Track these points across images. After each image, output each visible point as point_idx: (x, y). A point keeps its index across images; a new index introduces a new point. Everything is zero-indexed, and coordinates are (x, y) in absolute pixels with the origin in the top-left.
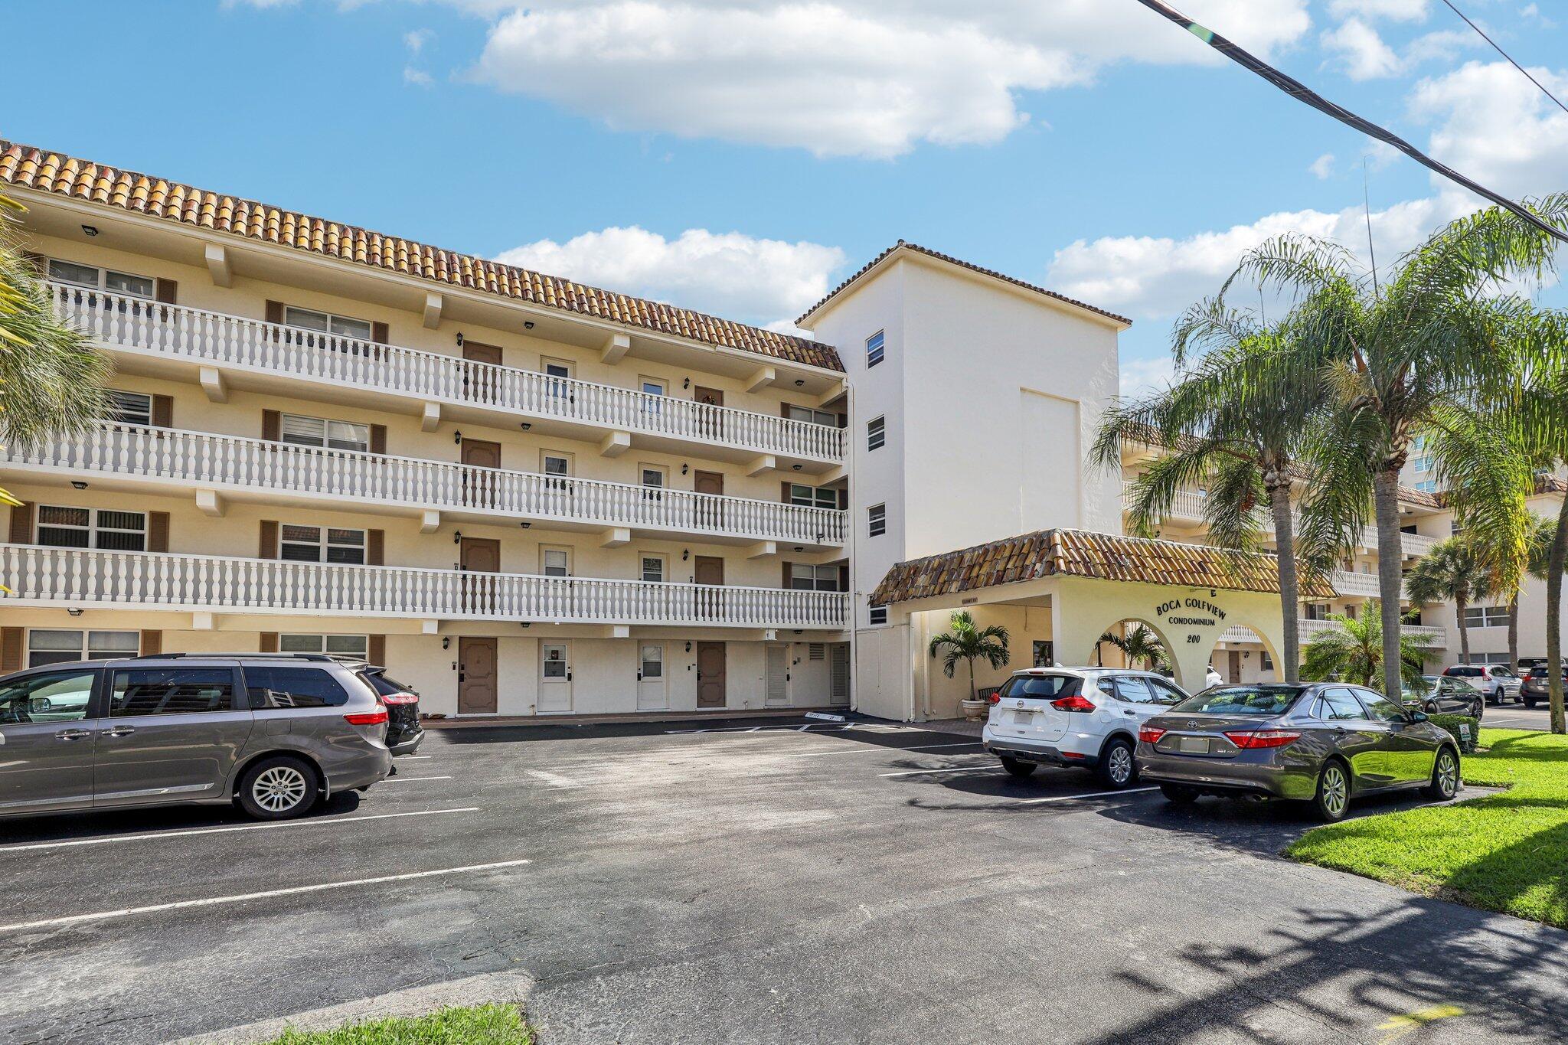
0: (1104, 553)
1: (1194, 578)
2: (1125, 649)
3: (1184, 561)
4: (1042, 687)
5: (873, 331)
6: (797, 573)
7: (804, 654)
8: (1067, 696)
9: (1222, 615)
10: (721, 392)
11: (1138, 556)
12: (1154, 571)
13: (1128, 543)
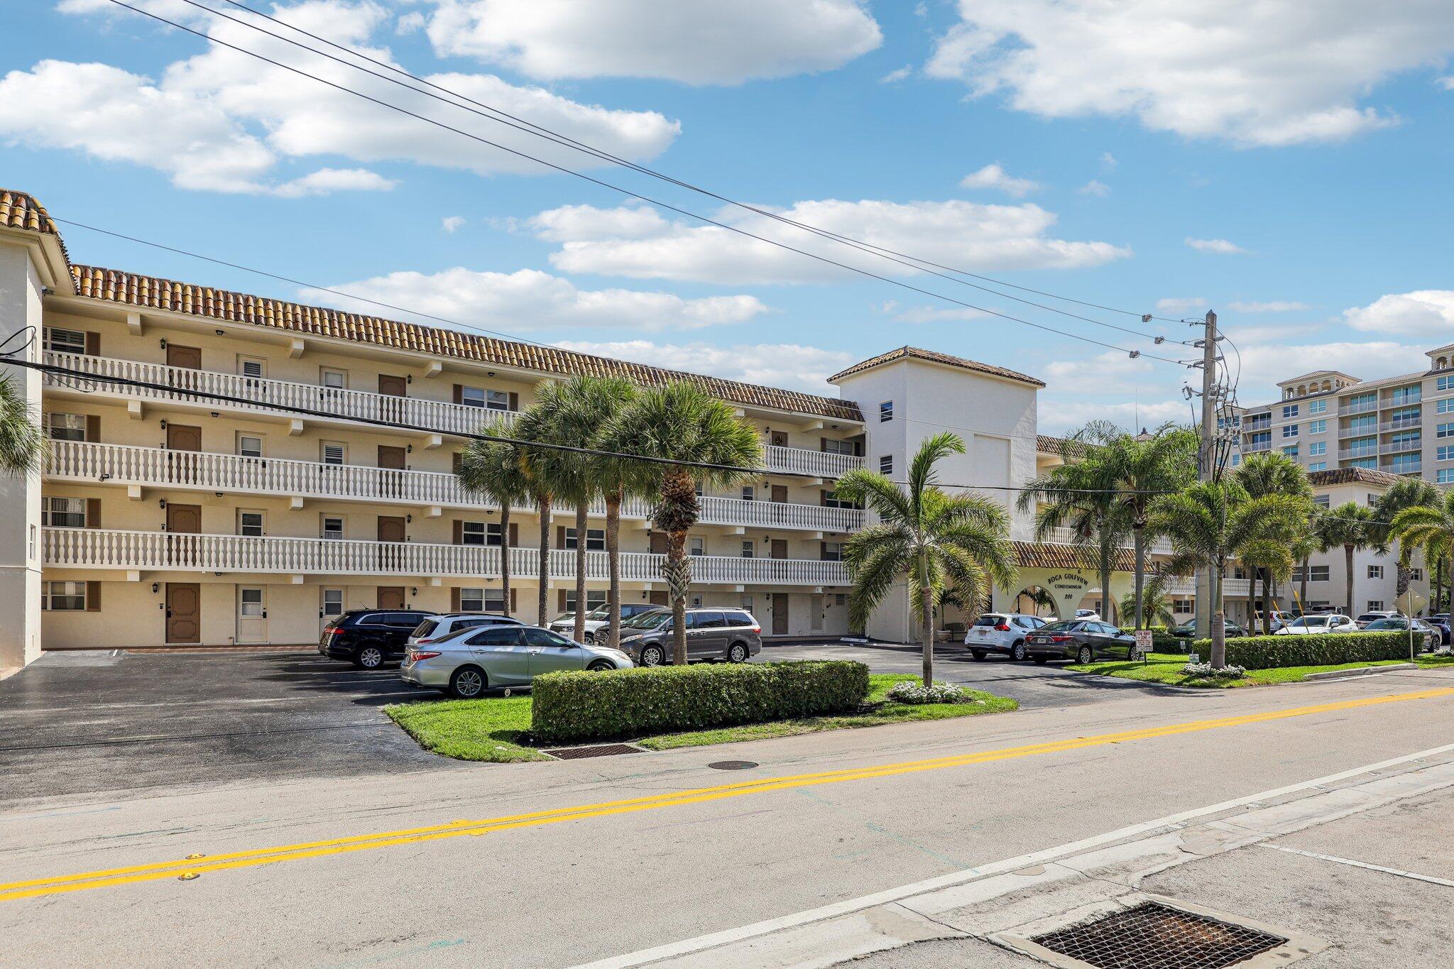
0: (1020, 552)
1: (1068, 564)
2: (1035, 600)
3: (1063, 554)
4: (988, 621)
5: (886, 400)
6: (829, 549)
7: (833, 601)
8: (1000, 624)
9: (1086, 583)
10: (786, 434)
11: (1038, 553)
12: (1046, 561)
13: (1033, 546)
